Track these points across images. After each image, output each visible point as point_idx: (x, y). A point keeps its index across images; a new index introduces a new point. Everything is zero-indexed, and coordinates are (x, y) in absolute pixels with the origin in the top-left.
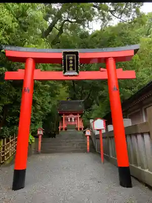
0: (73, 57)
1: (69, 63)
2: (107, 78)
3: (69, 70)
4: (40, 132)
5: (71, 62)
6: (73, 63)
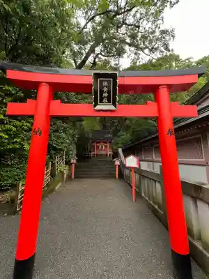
1: (102, 92)
2: (157, 115)
3: (101, 102)
4: (73, 161)
5: (105, 89)
6: (109, 92)
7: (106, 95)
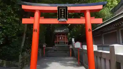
0: (64, 9)
1: (61, 13)
3: (61, 17)
4: (44, 46)
5: (63, 12)
6: (64, 13)
7: (63, 15)
